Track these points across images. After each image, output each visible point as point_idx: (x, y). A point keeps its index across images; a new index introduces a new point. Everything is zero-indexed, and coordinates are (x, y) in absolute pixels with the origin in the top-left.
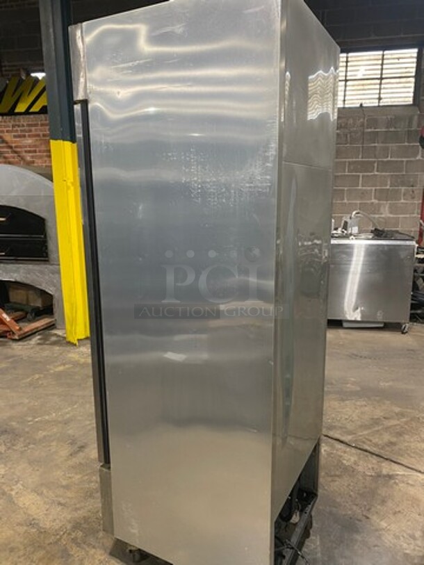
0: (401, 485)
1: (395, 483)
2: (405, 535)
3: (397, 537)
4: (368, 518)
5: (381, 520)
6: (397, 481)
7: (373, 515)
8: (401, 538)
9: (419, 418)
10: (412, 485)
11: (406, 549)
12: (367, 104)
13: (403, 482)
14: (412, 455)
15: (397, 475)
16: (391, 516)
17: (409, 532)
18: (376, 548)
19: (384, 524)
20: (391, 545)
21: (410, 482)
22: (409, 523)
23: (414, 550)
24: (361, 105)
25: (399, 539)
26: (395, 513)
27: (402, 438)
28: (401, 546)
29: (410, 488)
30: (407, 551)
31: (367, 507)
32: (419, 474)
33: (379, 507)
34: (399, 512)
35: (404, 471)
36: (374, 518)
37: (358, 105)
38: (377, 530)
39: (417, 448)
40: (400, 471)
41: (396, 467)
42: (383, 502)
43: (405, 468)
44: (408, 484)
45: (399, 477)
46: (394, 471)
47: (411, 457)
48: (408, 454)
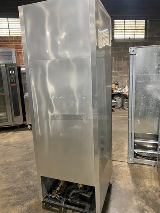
0: (120, 168)
1: (118, 168)
2: (127, 184)
3: (125, 185)
4: (114, 182)
5: (118, 181)
6: (119, 167)
7: (115, 180)
8: (126, 185)
9: (118, 145)
10: (124, 167)
11: (129, 188)
12: (131, 38)
13: (121, 167)
14: (120, 157)
15: (118, 165)
16: (121, 179)
17: (128, 182)
18: (120, 191)
19: (120, 182)
20: (124, 188)
21: (123, 166)
22: (127, 179)
23: (131, 188)
24: (130, 38)
25: (126, 186)
26: (122, 178)
27: (115, 152)
28: (127, 188)
29: (123, 168)
30: (129, 189)
31: (113, 178)
32: (124, 163)
33: (116, 177)
34: (123, 177)
35: (120, 163)
36: (116, 181)
37: (129, 38)
38: (118, 185)
39: (121, 154)
40: (118, 163)
41: (117, 162)
42: (117, 175)
43: (119, 162)
44: (122, 167)
45: (119, 165)
46: (117, 164)
47: (120, 158)
48: (119, 157)
